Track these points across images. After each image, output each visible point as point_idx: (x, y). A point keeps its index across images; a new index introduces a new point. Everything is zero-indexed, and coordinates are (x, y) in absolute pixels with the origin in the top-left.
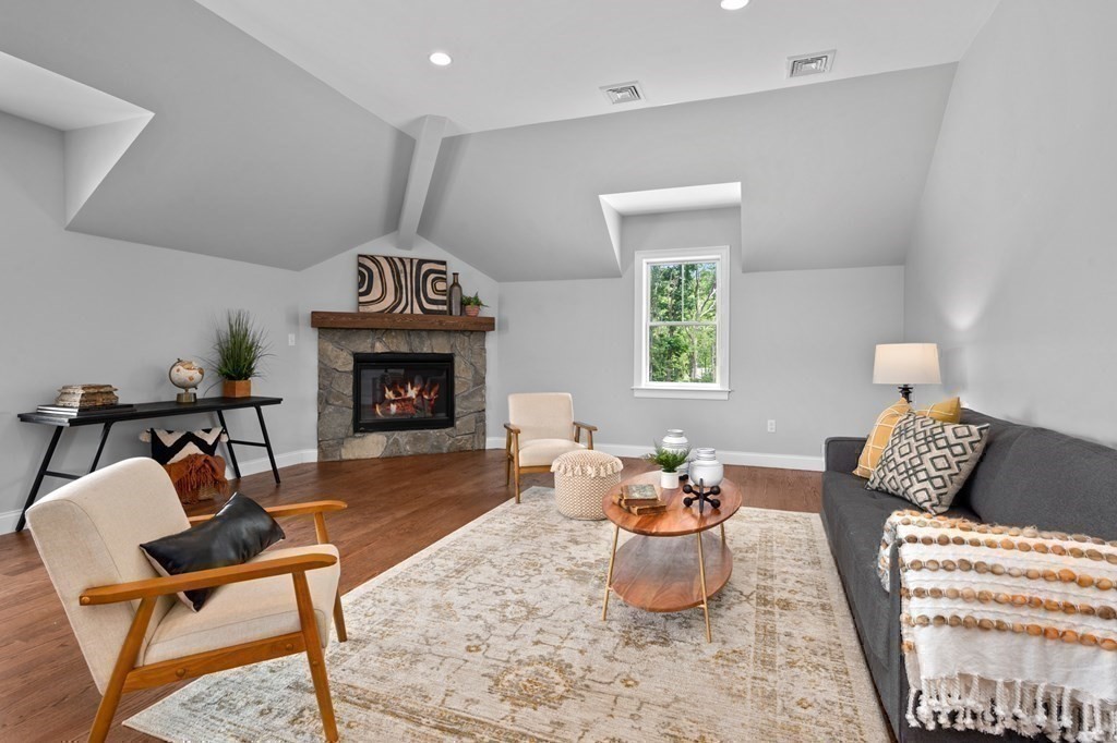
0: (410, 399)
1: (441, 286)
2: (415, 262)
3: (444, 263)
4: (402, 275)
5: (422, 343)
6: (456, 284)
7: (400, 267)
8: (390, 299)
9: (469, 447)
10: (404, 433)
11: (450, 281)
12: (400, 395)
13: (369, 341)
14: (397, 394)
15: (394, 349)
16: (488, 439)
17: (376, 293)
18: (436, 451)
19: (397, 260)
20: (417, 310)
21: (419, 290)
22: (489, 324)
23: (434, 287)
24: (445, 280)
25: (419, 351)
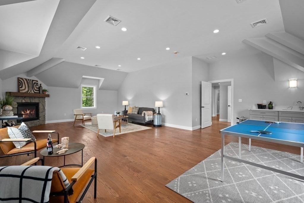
0: (28, 114)
1: (37, 87)
2: (31, 80)
3: (37, 81)
4: (29, 83)
5: (33, 100)
6: (41, 86)
7: (28, 82)
8: (27, 89)
9: (42, 124)
10: (29, 122)
11: (39, 86)
12: (25, 113)
13: (21, 99)
14: (25, 112)
15: (27, 101)
16: (46, 122)
17: (24, 88)
18: (35, 125)
19: (27, 80)
20: (33, 92)
21: (33, 87)
22: (48, 96)
23: (36, 87)
24: (38, 85)
25: (32, 102)
